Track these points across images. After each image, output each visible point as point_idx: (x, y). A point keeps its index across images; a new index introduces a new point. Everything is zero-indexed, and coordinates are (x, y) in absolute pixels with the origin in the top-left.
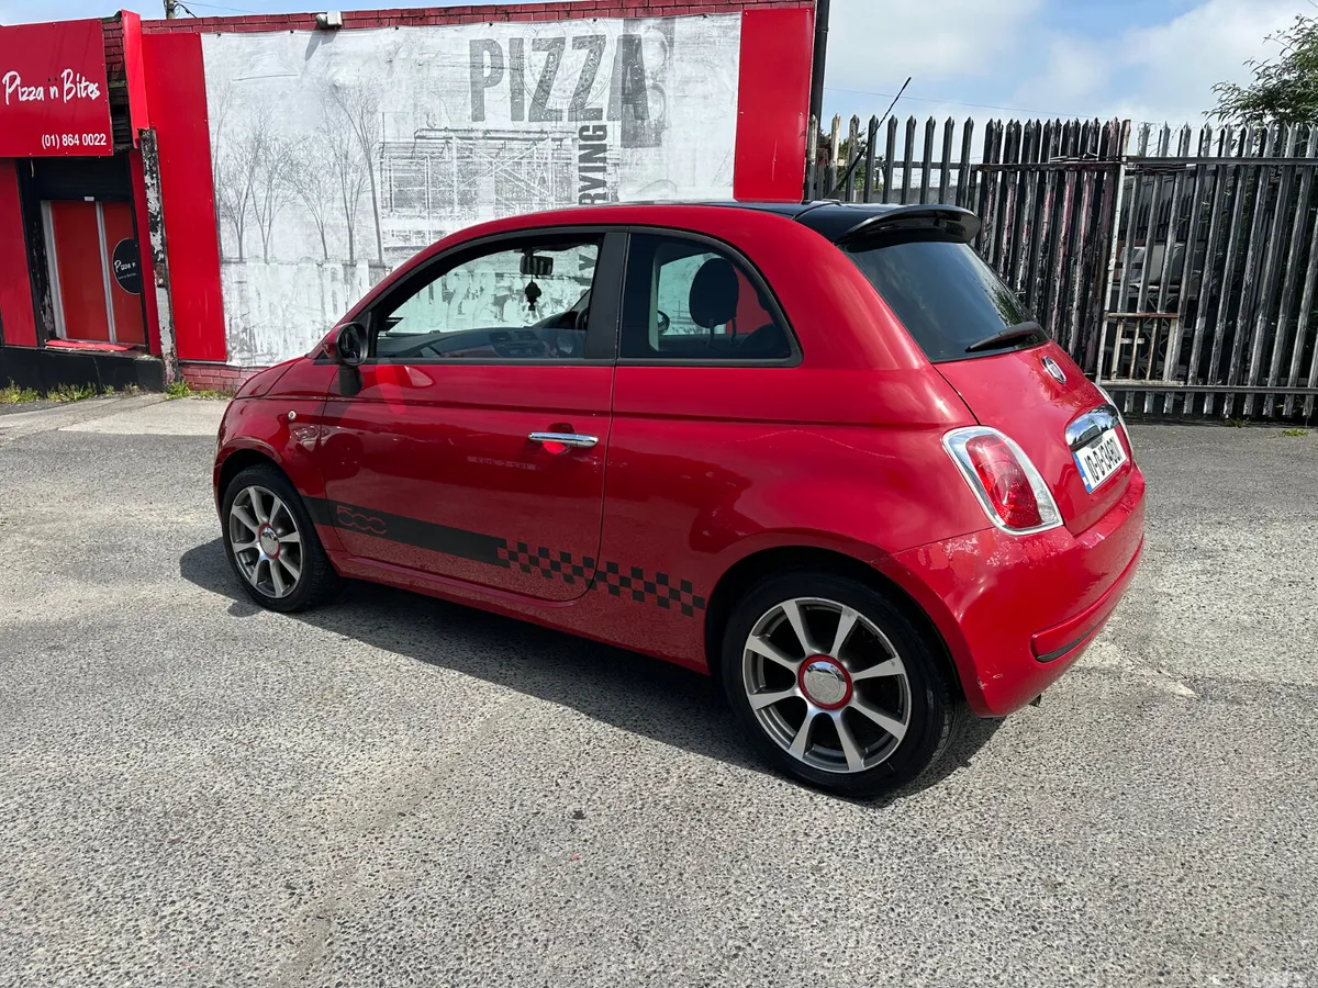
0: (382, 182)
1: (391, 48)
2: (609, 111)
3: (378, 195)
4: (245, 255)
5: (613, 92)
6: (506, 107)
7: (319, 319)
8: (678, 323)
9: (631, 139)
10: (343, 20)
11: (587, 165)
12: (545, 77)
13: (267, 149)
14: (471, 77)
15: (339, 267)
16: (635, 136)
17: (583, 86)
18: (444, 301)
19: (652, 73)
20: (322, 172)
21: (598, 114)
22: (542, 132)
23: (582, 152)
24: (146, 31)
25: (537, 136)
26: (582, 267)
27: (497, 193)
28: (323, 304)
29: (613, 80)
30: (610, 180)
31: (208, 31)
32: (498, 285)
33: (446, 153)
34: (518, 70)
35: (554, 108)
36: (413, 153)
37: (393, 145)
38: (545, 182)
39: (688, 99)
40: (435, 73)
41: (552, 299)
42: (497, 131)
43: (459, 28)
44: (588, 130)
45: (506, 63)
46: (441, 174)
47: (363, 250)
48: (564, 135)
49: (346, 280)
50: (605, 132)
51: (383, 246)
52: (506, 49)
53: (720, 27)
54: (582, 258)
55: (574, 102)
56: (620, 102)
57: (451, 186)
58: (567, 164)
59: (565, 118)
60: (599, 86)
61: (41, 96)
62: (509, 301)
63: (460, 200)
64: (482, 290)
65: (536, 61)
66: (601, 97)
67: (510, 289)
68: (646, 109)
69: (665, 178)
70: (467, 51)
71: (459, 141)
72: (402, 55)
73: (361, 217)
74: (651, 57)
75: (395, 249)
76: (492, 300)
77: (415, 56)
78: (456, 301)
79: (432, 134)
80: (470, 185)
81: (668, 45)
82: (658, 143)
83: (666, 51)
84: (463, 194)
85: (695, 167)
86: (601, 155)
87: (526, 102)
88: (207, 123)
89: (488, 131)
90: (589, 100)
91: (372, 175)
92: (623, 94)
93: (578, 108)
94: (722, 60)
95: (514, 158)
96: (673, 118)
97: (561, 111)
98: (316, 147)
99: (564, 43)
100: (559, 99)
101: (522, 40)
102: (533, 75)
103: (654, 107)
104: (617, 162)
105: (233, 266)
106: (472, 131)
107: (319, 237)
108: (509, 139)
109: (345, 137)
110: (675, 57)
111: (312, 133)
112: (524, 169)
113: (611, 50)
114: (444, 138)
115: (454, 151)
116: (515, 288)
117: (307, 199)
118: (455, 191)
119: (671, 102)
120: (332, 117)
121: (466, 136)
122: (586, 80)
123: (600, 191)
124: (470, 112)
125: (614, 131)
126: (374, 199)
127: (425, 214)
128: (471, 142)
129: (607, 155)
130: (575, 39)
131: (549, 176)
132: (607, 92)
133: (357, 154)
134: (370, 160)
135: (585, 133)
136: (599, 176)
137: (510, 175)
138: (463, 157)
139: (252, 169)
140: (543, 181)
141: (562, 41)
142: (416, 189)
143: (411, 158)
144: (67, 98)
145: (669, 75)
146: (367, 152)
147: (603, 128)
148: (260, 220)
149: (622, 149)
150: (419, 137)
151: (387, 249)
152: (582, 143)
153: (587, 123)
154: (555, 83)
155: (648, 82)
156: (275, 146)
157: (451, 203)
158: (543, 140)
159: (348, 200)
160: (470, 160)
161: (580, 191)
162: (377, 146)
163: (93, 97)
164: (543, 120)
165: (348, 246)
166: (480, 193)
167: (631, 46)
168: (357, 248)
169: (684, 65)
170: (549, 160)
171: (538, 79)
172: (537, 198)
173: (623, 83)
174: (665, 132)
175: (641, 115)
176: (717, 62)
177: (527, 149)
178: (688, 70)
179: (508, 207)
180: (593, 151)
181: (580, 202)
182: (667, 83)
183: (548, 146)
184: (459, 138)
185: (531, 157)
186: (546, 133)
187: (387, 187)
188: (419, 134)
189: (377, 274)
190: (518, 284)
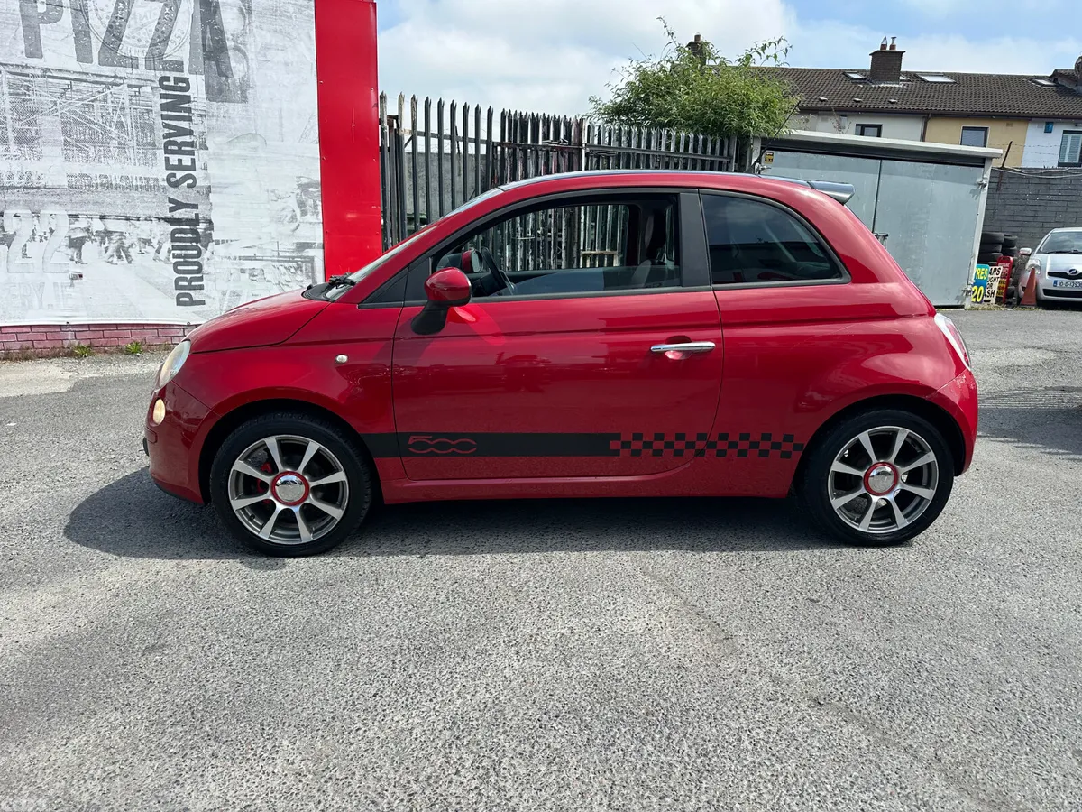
2: (191, 65)
5: (193, 48)
6: (70, 48)
8: (278, 261)
9: (216, 93)
11: (170, 113)
12: (114, 22)
14: (21, 10)
16: (221, 91)
17: (159, 37)
19: (233, 35)
21: (179, 66)
22: (115, 77)
23: (164, 101)
25: (111, 80)
27: (65, 133)
29: (192, 37)
30: (197, 130)
32: (73, 226)
34: (81, 11)
35: (128, 55)
38: (123, 126)
39: (270, 64)
41: (139, 239)
42: (60, 71)
44: (169, 81)
45: (66, 2)
48: (142, 83)
50: (188, 84)
54: (171, 200)
55: (150, 52)
56: (201, 58)
57: (2, 123)
58: (148, 111)
59: (142, 66)
60: (178, 40)
62: (88, 244)
63: (16, 138)
64: (52, 231)
65: (102, 5)
66: (181, 48)
67: (87, 230)
68: (229, 68)
69: (254, 132)
71: (10, 76)
74: (230, 21)
78: (17, 245)
80: (29, 123)
81: (246, 12)
82: (244, 99)
83: (244, 17)
84: (21, 132)
85: (282, 125)
86: (186, 105)
87: (93, 44)
89: (49, 70)
90: (167, 51)
92: (204, 50)
93: (155, 57)
94: (299, 34)
95: (82, 100)
96: (256, 78)
97: (137, 59)
100: (136, 48)
102: (100, 19)
103: (237, 67)
104: (203, 113)
106: (27, 67)
108: (75, 80)
110: (254, 24)
112: (97, 112)
113: (188, 8)
115: (5, 86)
118: (10, 129)
119: (253, 64)
121: (20, 71)
122: (163, 32)
123: (187, 139)
124: (22, 46)
125: (198, 84)
128: (27, 78)
129: (192, 105)
131: (128, 121)
132: (187, 47)
135: (165, 83)
136: (185, 125)
137: (80, 116)
138: (18, 94)
140: (120, 125)
145: (250, 39)
147: (185, 80)
149: (208, 102)
152: (163, 92)
153: (167, 74)
154: (127, 32)
155: (230, 44)
157: (5, 141)
158: (117, 85)
160: (27, 97)
161: (164, 138)
164: (116, 66)
166: (44, 133)
167: (209, 7)
169: (264, 33)
170: (127, 105)
171: (107, 24)
172: (114, 141)
173: (204, 39)
174: (250, 91)
175: (224, 72)
176: (294, 35)
177: (99, 92)
178: (268, 37)
179: (80, 150)
180: (176, 101)
181: (166, 148)
182: (248, 46)
183: (124, 92)
184: (11, 73)
185: (105, 101)
186: (121, 78)
190: (98, 226)
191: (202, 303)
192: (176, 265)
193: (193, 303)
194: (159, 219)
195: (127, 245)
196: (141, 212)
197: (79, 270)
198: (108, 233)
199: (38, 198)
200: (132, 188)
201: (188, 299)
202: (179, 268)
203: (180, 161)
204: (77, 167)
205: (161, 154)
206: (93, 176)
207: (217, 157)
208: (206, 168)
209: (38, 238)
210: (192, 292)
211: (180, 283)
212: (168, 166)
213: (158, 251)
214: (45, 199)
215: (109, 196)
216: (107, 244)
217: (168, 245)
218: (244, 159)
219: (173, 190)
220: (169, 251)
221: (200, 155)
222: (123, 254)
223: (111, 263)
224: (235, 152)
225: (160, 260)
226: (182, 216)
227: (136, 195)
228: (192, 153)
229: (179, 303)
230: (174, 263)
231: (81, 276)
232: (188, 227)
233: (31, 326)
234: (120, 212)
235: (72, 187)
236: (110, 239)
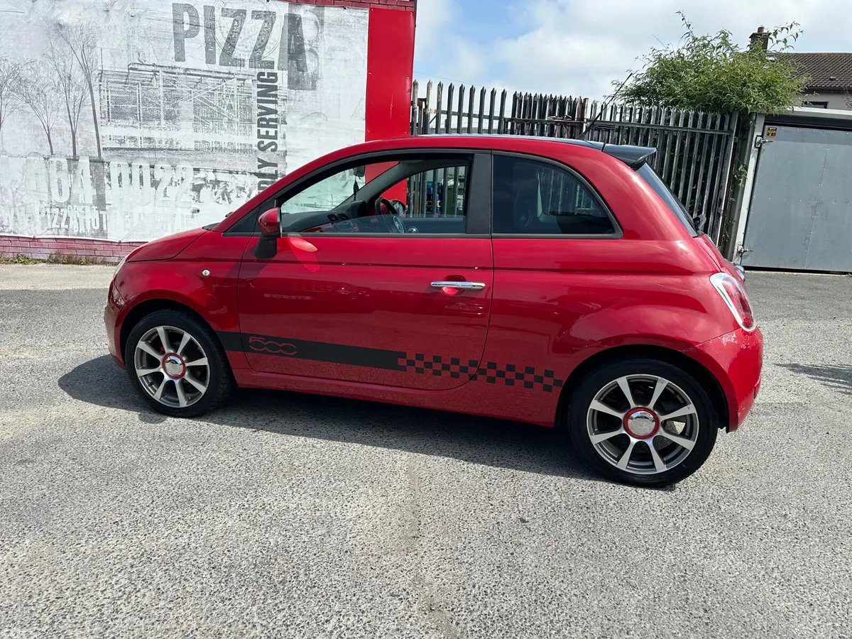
0: (101, 100)
2: (279, 64)
3: (97, 109)
5: (281, 50)
6: (202, 54)
7: (46, 200)
9: (295, 83)
11: (263, 98)
12: (231, 35)
14: (174, 30)
15: (64, 161)
16: (298, 82)
17: (259, 44)
18: (152, 187)
19: (309, 41)
20: (48, 88)
21: (271, 65)
22: (229, 73)
23: (260, 90)
25: (226, 76)
26: (259, 167)
27: (195, 113)
28: (49, 188)
29: (282, 43)
30: (280, 110)
32: (196, 176)
33: (154, 82)
34: (210, 28)
35: (239, 58)
36: (127, 80)
37: (110, 73)
38: (232, 108)
39: (334, 61)
40: (145, 23)
41: (237, 187)
42: (195, 70)
44: (264, 75)
45: (202, 22)
46: (149, 97)
47: (85, 149)
48: (246, 77)
49: (70, 172)
50: (276, 77)
51: (103, 146)
52: (201, 13)
53: (355, 16)
54: (259, 160)
55: (253, 55)
56: (286, 58)
57: (158, 106)
58: (249, 97)
59: (247, 66)
60: (272, 47)
62: (204, 188)
63: (166, 116)
64: (183, 179)
65: (224, 23)
66: (273, 53)
67: (205, 179)
68: (305, 64)
69: (319, 111)
70: (170, 10)
71: (164, 74)
72: (117, 7)
73: (82, 124)
74: (308, 31)
75: (112, 149)
76: (191, 187)
77: (128, 9)
78: (161, 188)
79: (143, 67)
80: (174, 106)
81: (320, 23)
82: (314, 88)
83: (318, 28)
84: (168, 112)
85: (339, 106)
86: (274, 93)
87: (217, 51)
89: (188, 69)
90: (264, 55)
91: (92, 93)
92: (289, 53)
93: (256, 59)
94: (356, 38)
95: (208, 89)
96: (323, 72)
97: (244, 60)
98: (42, 69)
99: (245, 14)
100: (243, 51)
101: (213, 7)
102: (222, 33)
103: (310, 64)
104: (285, 98)
106: (175, 68)
107: (46, 137)
108: (204, 76)
109: (68, 64)
110: (325, 33)
111: (39, 58)
112: (216, 98)
113: (280, 24)
114: (152, 71)
115: (161, 81)
116: (209, 179)
117: (34, 108)
118: (162, 110)
119: (322, 62)
120: (57, 48)
121: (171, 71)
122: (262, 41)
123: (273, 116)
124: (173, 54)
125: (283, 79)
126: (94, 111)
127: (137, 125)
128: (175, 76)
129: (278, 93)
130: (253, 12)
131: (235, 104)
132: (278, 51)
133: (79, 76)
134: (90, 83)
135: (261, 77)
136: (272, 106)
137: (205, 101)
138: (169, 86)
140: (230, 107)
141: (244, 12)
142: (130, 106)
143: (125, 83)
145: (321, 44)
146: (88, 76)
147: (275, 75)
149: (289, 90)
150: (131, 69)
151: (105, 149)
152: (260, 83)
153: (263, 70)
154: (239, 41)
155: (307, 47)
156: (5, 65)
157: (159, 118)
158: (230, 79)
159: (71, 110)
160: (174, 88)
161: (258, 116)
162: (96, 72)
164: (230, 66)
165: (71, 145)
166: (182, 113)
167: (294, 22)
168: (79, 147)
169: (331, 38)
170: (235, 93)
171: (226, 36)
172: (226, 118)
173: (289, 45)
174: (319, 81)
175: (301, 68)
176: (353, 39)
177: (218, 84)
178: (334, 42)
179: (204, 124)
180: (268, 89)
181: (258, 123)
182: (319, 49)
183: (234, 83)
184: (164, 72)
185: (222, 90)
186: (233, 74)
187: (105, 103)
188: (131, 66)
189: (96, 167)
190: (211, 177)
194: (251, 173)
195: (228, 191)
196: (240, 168)
197: (197, 206)
198: (217, 182)
199: (175, 157)
200: (235, 151)
203: (267, 132)
204: (201, 136)
205: (255, 127)
206: (210, 142)
207: (293, 129)
208: (284, 138)
209: (174, 184)
212: (259, 136)
213: (249, 197)
214: (180, 157)
215: (220, 156)
216: (216, 190)
217: (255, 192)
218: (311, 131)
219: (261, 153)
221: (281, 129)
222: (226, 197)
223: (218, 203)
224: (306, 126)
226: (266, 172)
227: (237, 155)
228: (276, 127)
231: (198, 211)
232: (269, 180)
234: (226, 167)
235: (196, 150)
236: (218, 186)
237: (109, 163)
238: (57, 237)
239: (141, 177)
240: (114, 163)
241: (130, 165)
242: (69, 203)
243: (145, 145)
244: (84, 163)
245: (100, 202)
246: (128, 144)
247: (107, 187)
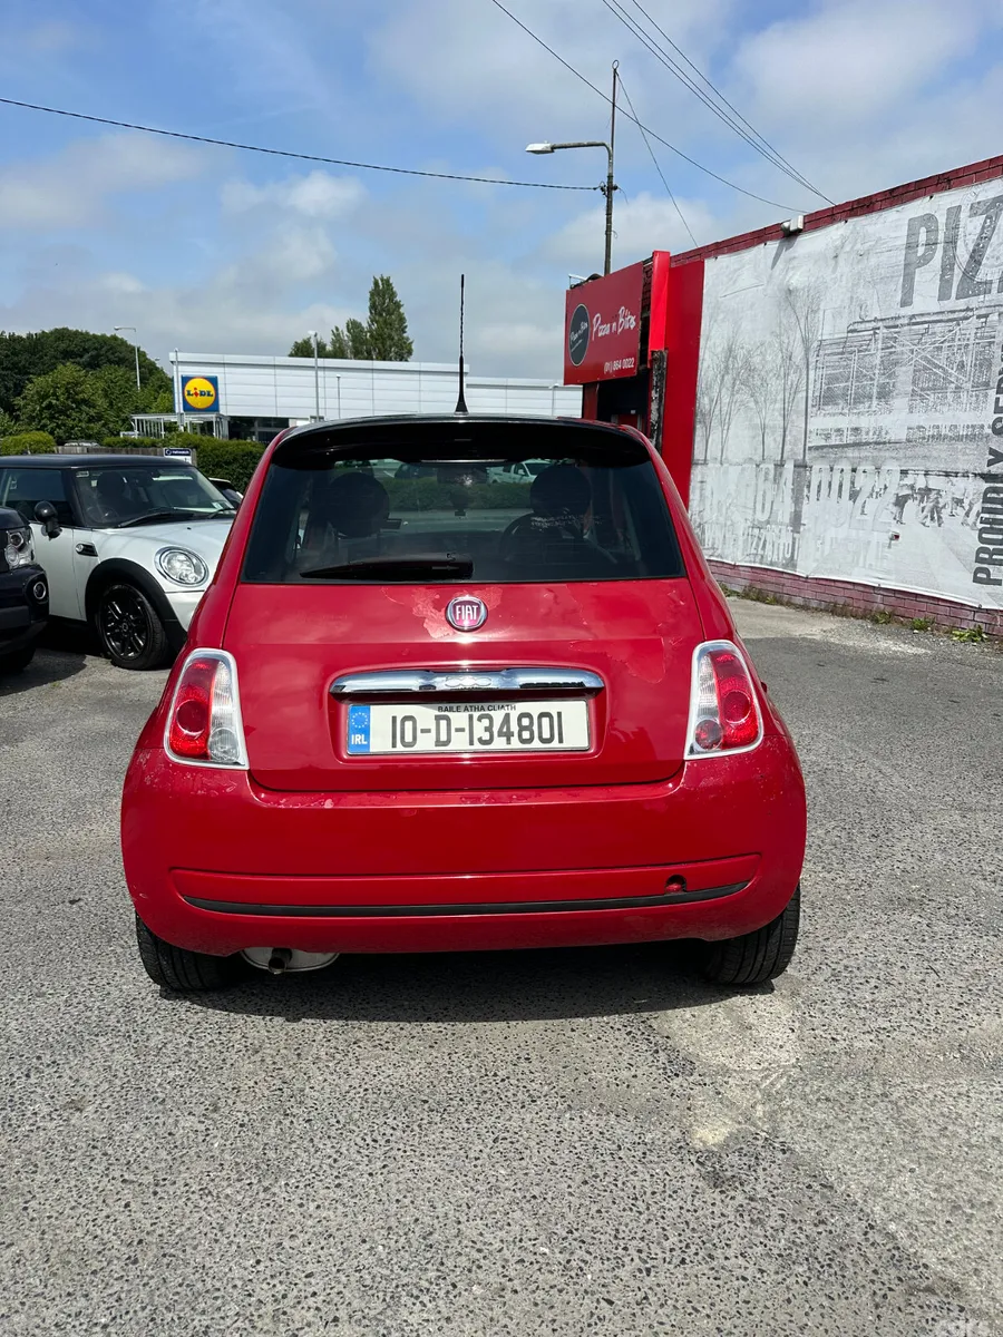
0: (815, 381)
1: (838, 243)
3: (810, 395)
4: (708, 458)
6: (935, 287)
7: (750, 518)
10: (805, 223)
12: (979, 245)
13: (735, 358)
14: (905, 259)
15: (772, 467)
18: (850, 499)
20: (771, 375)
22: (968, 309)
24: (673, 265)
25: (962, 314)
26: (990, 463)
27: (914, 383)
28: (755, 502)
31: (709, 257)
32: (902, 483)
33: (873, 346)
34: (951, 242)
35: (984, 280)
36: (844, 348)
37: (828, 342)
40: (873, 261)
42: (922, 315)
43: (899, 208)
45: (941, 237)
46: (865, 368)
47: (792, 450)
48: (990, 310)
49: (775, 480)
51: (809, 445)
52: (942, 220)
54: (992, 452)
57: (872, 379)
58: (990, 343)
59: (994, 291)
61: (608, 332)
62: (910, 501)
63: (878, 393)
64: (886, 488)
65: (971, 227)
67: (912, 487)
70: (905, 231)
71: (885, 331)
72: (847, 249)
73: (794, 417)
75: (817, 448)
76: (893, 500)
77: (858, 246)
78: (860, 501)
79: (862, 326)
80: (889, 377)
84: (882, 387)
87: (955, 277)
88: (699, 339)
89: (914, 316)
91: (808, 375)
95: (935, 342)
97: (991, 282)
98: (769, 351)
100: (991, 269)
101: (960, 206)
102: (966, 245)
105: (699, 467)
106: (899, 317)
107: (761, 438)
108: (933, 322)
109: (792, 338)
111: (768, 338)
112: (944, 354)
114: (873, 329)
115: (880, 342)
116: (917, 487)
117: (756, 402)
118: (876, 384)
120: (785, 321)
121: (892, 323)
124: (899, 298)
126: (807, 398)
127: (846, 411)
128: (897, 330)
131: (969, 359)
133: (799, 354)
134: (808, 360)
137: (929, 361)
138: (888, 348)
139: (723, 376)
140: (962, 366)
142: (842, 385)
143: (842, 353)
144: (620, 330)
146: (807, 350)
148: (722, 423)
150: (852, 331)
151: (810, 448)
154: (989, 251)
156: (741, 353)
157: (870, 398)
158: (967, 318)
159: (786, 400)
160: (893, 350)
162: (815, 344)
163: (632, 327)
164: (969, 296)
165: (781, 446)
166: (898, 385)
168: (787, 448)
170: (971, 341)
171: (971, 249)
172: (953, 386)
177: (950, 331)
179: (923, 398)
181: (999, 385)
183: (972, 324)
184: (887, 327)
185: (953, 340)
186: (972, 310)
187: (818, 386)
188: (851, 327)
189: (799, 473)
190: (921, 483)
191: (998, 582)
192: (982, 531)
193: (990, 581)
194: (976, 475)
195: (941, 506)
196: (961, 467)
197: (898, 531)
198: (928, 490)
199: (882, 454)
200: (959, 438)
201: (985, 576)
202: (984, 535)
204: (919, 419)
205: (992, 393)
206: (927, 427)
209: (875, 495)
210: (991, 568)
211: (981, 555)
212: (997, 409)
213: (967, 514)
214: (887, 454)
215: (940, 449)
216: (925, 504)
217: (977, 507)
219: (996, 438)
220: (978, 515)
222: (935, 515)
223: (924, 524)
225: (968, 525)
226: (999, 472)
227: (960, 446)
229: (976, 580)
230: (980, 530)
231: (897, 537)
233: (854, 584)
234: (943, 467)
235: (909, 441)
236: (928, 498)
237: (811, 467)
238: (753, 565)
239: (841, 486)
240: (816, 467)
241: (832, 470)
242: (768, 522)
243: (851, 439)
244: (789, 466)
245: (796, 521)
246: (834, 440)
247: (805, 501)
